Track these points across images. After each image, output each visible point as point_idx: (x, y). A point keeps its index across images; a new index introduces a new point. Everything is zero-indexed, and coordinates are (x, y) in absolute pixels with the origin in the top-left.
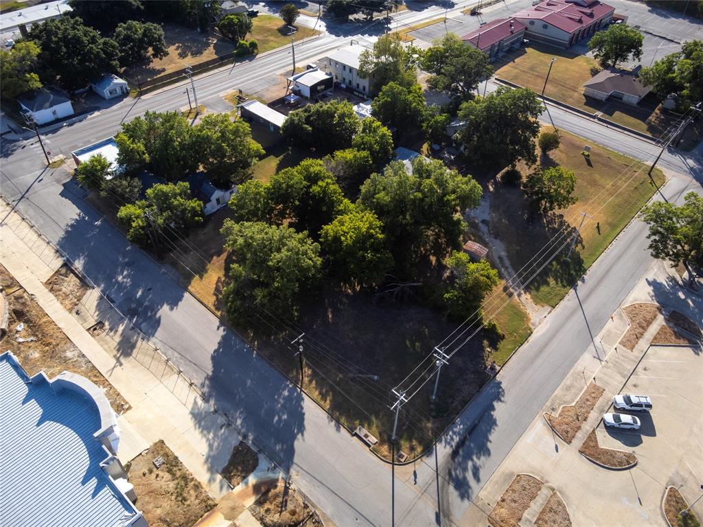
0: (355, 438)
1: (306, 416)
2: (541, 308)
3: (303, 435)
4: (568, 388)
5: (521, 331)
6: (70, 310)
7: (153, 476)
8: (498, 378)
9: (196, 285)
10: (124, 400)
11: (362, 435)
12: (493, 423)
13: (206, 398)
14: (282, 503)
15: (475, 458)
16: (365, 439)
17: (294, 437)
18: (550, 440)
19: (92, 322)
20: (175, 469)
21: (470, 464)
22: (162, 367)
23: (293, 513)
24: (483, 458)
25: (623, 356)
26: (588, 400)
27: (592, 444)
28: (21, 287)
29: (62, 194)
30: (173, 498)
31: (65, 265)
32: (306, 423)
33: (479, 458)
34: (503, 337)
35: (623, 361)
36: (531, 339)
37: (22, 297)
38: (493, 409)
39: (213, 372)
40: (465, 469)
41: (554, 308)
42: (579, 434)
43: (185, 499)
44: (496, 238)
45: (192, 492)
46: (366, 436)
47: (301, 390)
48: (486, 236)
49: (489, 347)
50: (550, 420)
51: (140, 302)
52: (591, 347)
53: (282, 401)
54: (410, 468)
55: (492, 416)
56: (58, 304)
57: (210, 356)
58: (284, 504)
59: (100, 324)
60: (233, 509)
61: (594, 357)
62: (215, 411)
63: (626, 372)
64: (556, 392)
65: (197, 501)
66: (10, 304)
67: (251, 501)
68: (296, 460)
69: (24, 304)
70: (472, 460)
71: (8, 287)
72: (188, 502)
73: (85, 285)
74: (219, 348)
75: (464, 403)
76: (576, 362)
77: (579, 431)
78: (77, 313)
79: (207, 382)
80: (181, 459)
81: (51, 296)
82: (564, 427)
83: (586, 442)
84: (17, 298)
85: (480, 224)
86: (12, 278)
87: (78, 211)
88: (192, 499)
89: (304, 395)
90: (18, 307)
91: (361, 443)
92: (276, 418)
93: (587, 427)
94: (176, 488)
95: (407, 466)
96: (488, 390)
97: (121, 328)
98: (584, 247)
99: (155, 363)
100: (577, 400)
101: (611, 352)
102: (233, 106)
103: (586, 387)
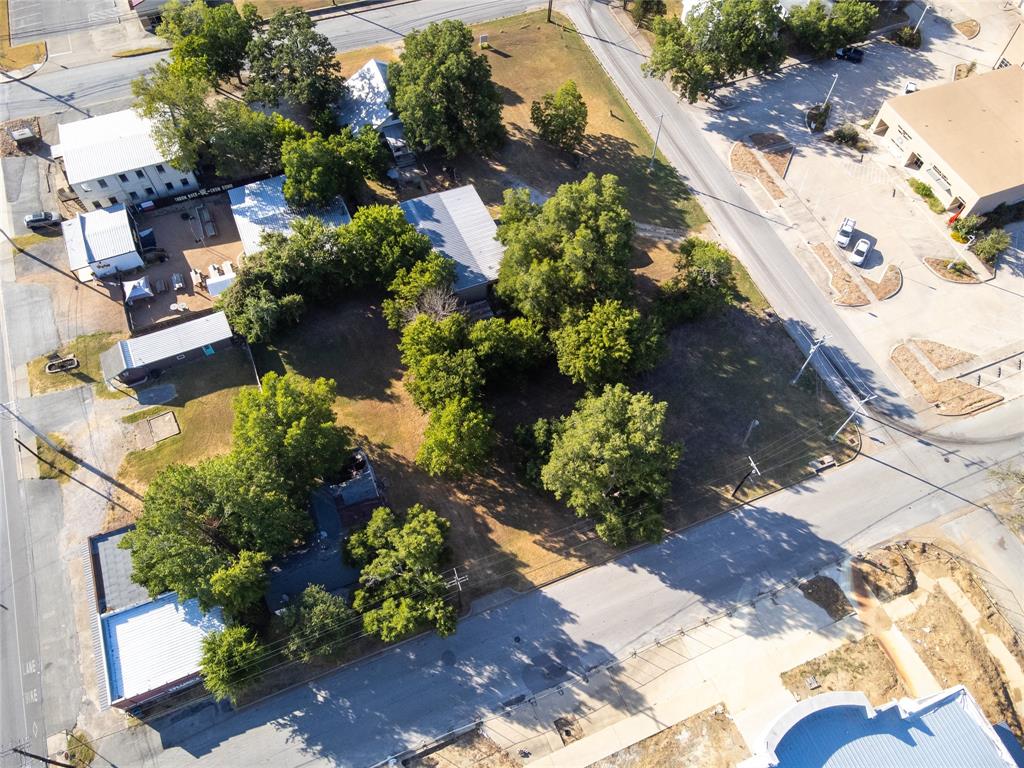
0: (820, 474)
2: (707, 231)
4: (812, 268)
8: (783, 317)
10: (707, 711)
11: (819, 466)
15: (873, 386)
16: (825, 465)
18: (863, 315)
19: (552, 736)
20: (822, 668)
21: (878, 392)
22: (665, 652)
24: (874, 379)
25: (790, 206)
26: (830, 262)
27: (875, 287)
29: (200, 753)
32: (796, 516)
33: (874, 383)
35: (795, 210)
38: (822, 341)
39: (697, 594)
40: (883, 399)
41: (710, 221)
42: (863, 290)
43: (862, 666)
45: (854, 656)
46: (822, 463)
49: (741, 303)
50: (842, 303)
52: (771, 223)
53: (762, 531)
54: (867, 441)
55: (831, 348)
57: (669, 590)
58: (884, 568)
59: (561, 725)
60: (880, 619)
61: (786, 230)
62: (753, 605)
64: (813, 280)
65: (865, 653)
68: (837, 541)
72: (866, 663)
73: (467, 737)
74: (659, 574)
76: (783, 244)
77: (860, 288)
79: (712, 606)
83: (872, 290)
88: (862, 658)
91: (829, 471)
92: (785, 546)
95: (864, 442)
96: (795, 333)
97: (583, 697)
98: (636, 146)
99: (657, 661)
100: (827, 270)
101: (782, 212)
102: (78, 386)
103: (815, 255)
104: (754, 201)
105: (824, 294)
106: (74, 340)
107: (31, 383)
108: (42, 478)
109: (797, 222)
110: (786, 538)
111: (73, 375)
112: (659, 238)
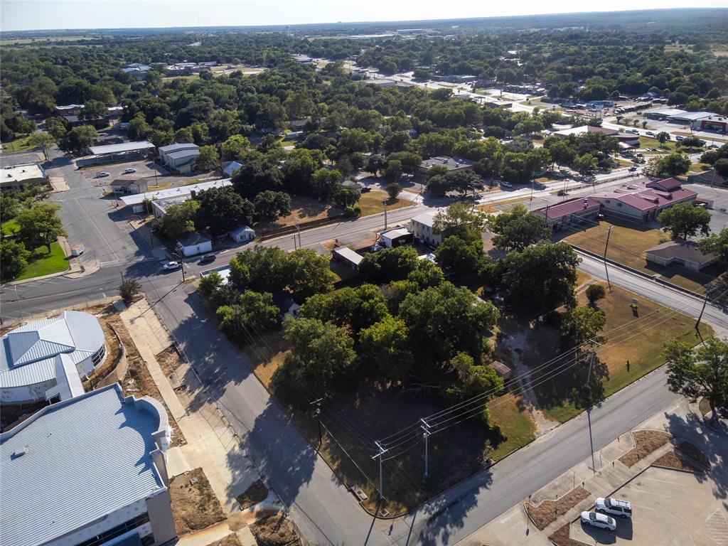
0: (350, 493)
1: (315, 470)
2: (550, 422)
3: (308, 483)
4: (555, 487)
5: (524, 437)
6: (166, 375)
7: (188, 489)
8: (491, 470)
9: (260, 370)
10: (183, 438)
11: (356, 492)
12: (474, 503)
13: (242, 446)
14: (276, 527)
15: (448, 526)
16: (357, 494)
17: (300, 484)
18: (523, 524)
19: (179, 384)
20: (204, 488)
21: (442, 530)
22: (217, 420)
23: (282, 535)
24: (455, 528)
25: (619, 470)
26: (571, 499)
27: (563, 534)
28: (140, 356)
29: (186, 301)
30: (197, 506)
31: (173, 346)
32: (313, 475)
33: (451, 527)
34: (506, 439)
35: (617, 474)
36: (532, 445)
37: (138, 362)
38: (478, 492)
39: (254, 429)
40: (436, 534)
41: (563, 423)
42: (553, 525)
43: (204, 509)
44: (524, 364)
45: (211, 506)
46: (359, 493)
47: (317, 453)
48: (516, 361)
49: (490, 445)
50: (528, 509)
51: (216, 376)
52: (590, 459)
53: (299, 458)
54: (389, 522)
55: (475, 498)
56: (160, 370)
57: (255, 418)
58: (277, 528)
59: (183, 387)
60: (238, 524)
61: (589, 468)
62: (247, 456)
63: (617, 483)
64: (542, 489)
65: (214, 513)
66: (130, 366)
67: (252, 521)
68: (297, 499)
69: (139, 367)
70: (445, 527)
71: (132, 355)
72: (206, 512)
73: (181, 360)
74: (264, 414)
75: (453, 484)
76: (570, 468)
77: (554, 522)
78: (171, 378)
79: (247, 436)
80: (210, 483)
81: (158, 364)
82: (540, 516)
83: (558, 531)
84: (135, 363)
85: (513, 352)
86: (136, 350)
87: (193, 312)
88: (210, 510)
89: (318, 456)
90: (134, 368)
91: (353, 497)
92: (291, 468)
93: (562, 520)
94: (201, 501)
95: (386, 521)
96: (479, 477)
97: (197, 392)
98: (608, 379)
99: (213, 417)
100: (560, 498)
101: (607, 465)
104: (607, 448)
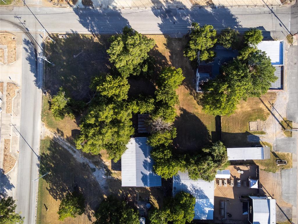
0: (65, 33)
2: (45, 136)
3: (78, 21)
4: (18, 105)
8: (41, 90)
9: (163, 39)
11: (64, 36)
17: (80, 18)
18: (13, 80)
21: (30, 51)
26: (9, 104)
29: (262, 27)
31: (213, 5)
33: (28, 55)
35: (6, 132)
38: (35, 76)
39: (122, 16)
40: (30, 48)
41: (41, 140)
50: (17, 87)
51: (171, 17)
55: (33, 73)
57: (128, 20)
68: (74, 13)
73: (197, 6)
74: (129, 25)
76: (21, 119)
77: (6, 90)
79: (119, 11)
82: (11, 87)
87: (244, 27)
91: (62, 33)
93: (5, 93)
95: (46, 37)
97: (164, 4)
100: (13, 101)
101: (11, 133)
102: (277, 152)
103: (13, 109)
104: (18, 143)
105: (21, 93)
106: (276, 172)
107: (291, 159)
108: (291, 122)
109: (9, 126)
110: (88, 20)
111: (278, 157)
112: (63, 140)
